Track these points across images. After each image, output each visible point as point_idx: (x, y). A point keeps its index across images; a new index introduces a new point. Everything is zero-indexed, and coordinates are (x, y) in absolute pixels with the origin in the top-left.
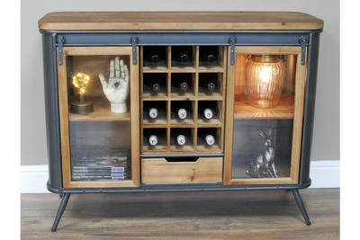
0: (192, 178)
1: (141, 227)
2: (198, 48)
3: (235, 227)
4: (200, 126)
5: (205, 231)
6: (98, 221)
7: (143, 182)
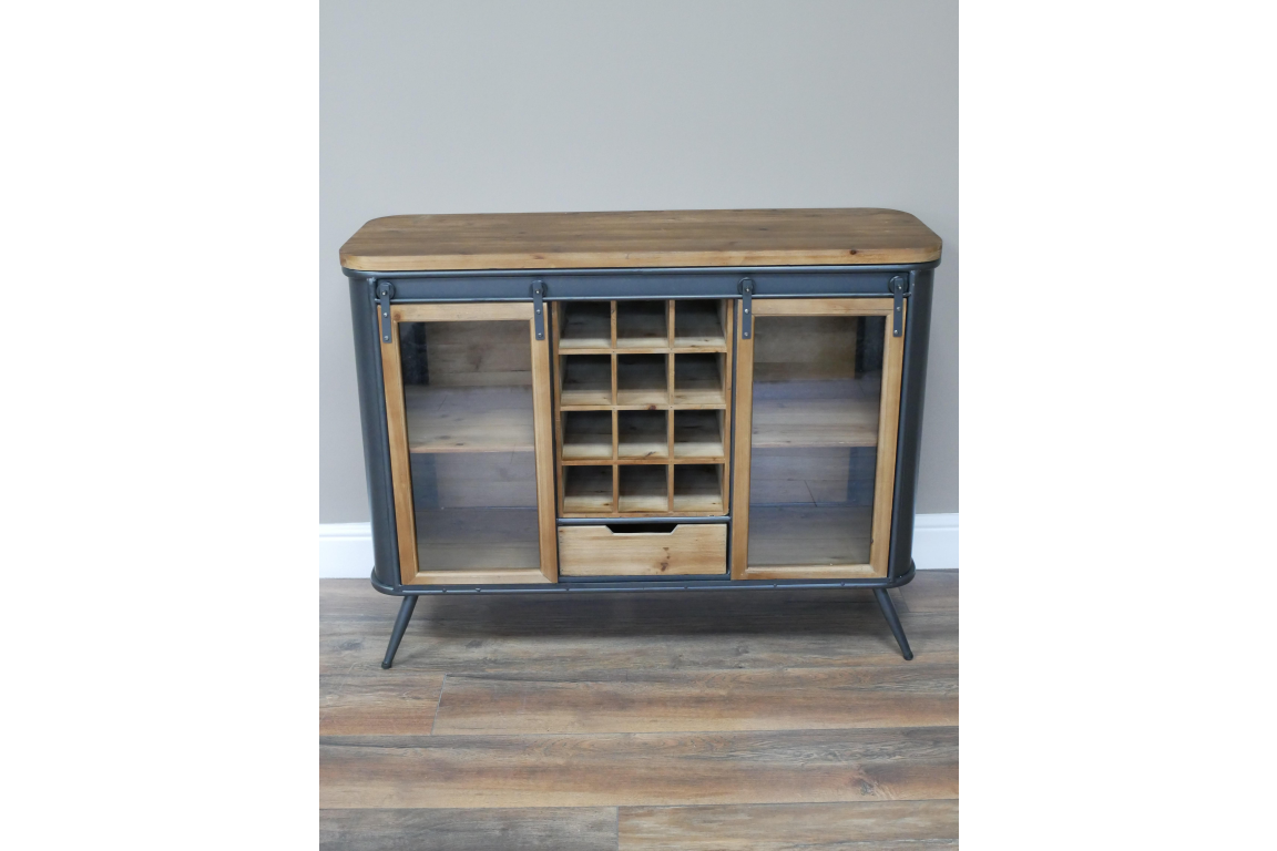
0: (664, 566)
1: (563, 659)
2: (672, 304)
3: (755, 663)
4: (679, 462)
5: (691, 672)
6: (478, 645)
7: (563, 573)
